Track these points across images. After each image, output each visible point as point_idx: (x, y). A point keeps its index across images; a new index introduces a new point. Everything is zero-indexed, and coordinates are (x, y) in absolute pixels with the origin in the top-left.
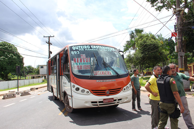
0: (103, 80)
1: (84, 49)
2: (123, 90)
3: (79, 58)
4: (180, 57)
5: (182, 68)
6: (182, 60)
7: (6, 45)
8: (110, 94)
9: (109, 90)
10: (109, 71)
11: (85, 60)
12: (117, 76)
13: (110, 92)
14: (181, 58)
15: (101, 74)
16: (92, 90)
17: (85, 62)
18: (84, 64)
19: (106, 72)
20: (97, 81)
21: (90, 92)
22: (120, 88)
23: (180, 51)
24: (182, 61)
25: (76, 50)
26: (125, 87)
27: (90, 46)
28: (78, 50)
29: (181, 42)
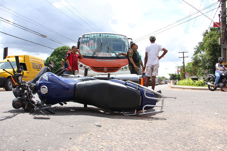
0: (102, 60)
1: (94, 37)
2: (121, 69)
3: (88, 44)
4: (223, 50)
5: (225, 62)
6: (225, 53)
7: (66, 49)
8: (107, 71)
9: (107, 68)
10: (110, 53)
11: (93, 45)
12: (117, 57)
13: (108, 69)
14: (225, 51)
15: (102, 55)
16: (92, 67)
17: (93, 46)
18: (92, 48)
19: (107, 54)
20: (97, 60)
21: (90, 69)
22: (119, 67)
23: (224, 43)
24: (225, 55)
25: (87, 37)
26: (123, 67)
27: (100, 34)
28: (89, 37)
29: (225, 33)
